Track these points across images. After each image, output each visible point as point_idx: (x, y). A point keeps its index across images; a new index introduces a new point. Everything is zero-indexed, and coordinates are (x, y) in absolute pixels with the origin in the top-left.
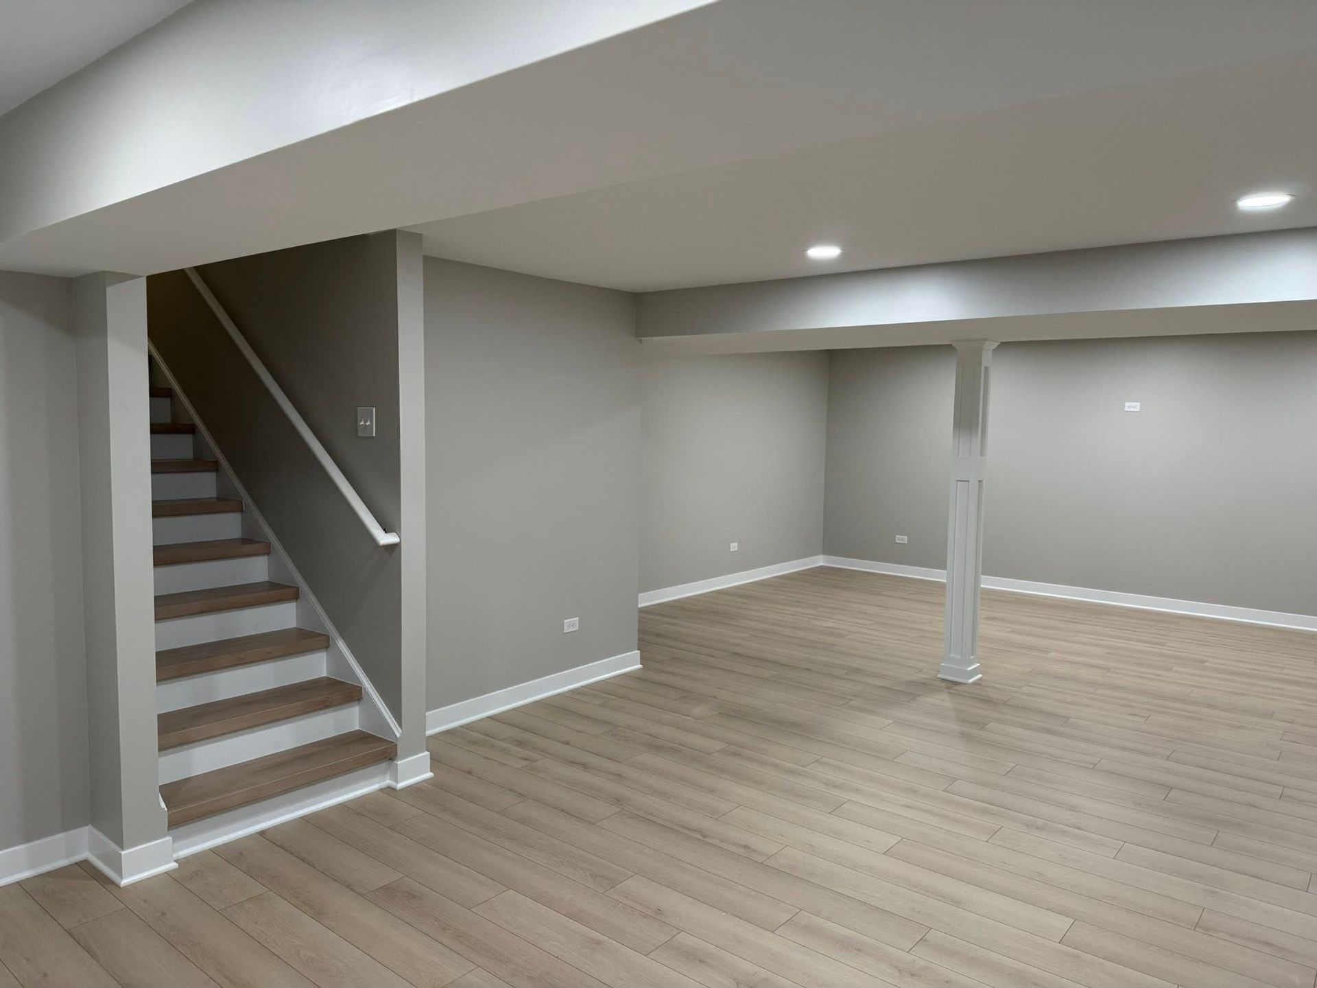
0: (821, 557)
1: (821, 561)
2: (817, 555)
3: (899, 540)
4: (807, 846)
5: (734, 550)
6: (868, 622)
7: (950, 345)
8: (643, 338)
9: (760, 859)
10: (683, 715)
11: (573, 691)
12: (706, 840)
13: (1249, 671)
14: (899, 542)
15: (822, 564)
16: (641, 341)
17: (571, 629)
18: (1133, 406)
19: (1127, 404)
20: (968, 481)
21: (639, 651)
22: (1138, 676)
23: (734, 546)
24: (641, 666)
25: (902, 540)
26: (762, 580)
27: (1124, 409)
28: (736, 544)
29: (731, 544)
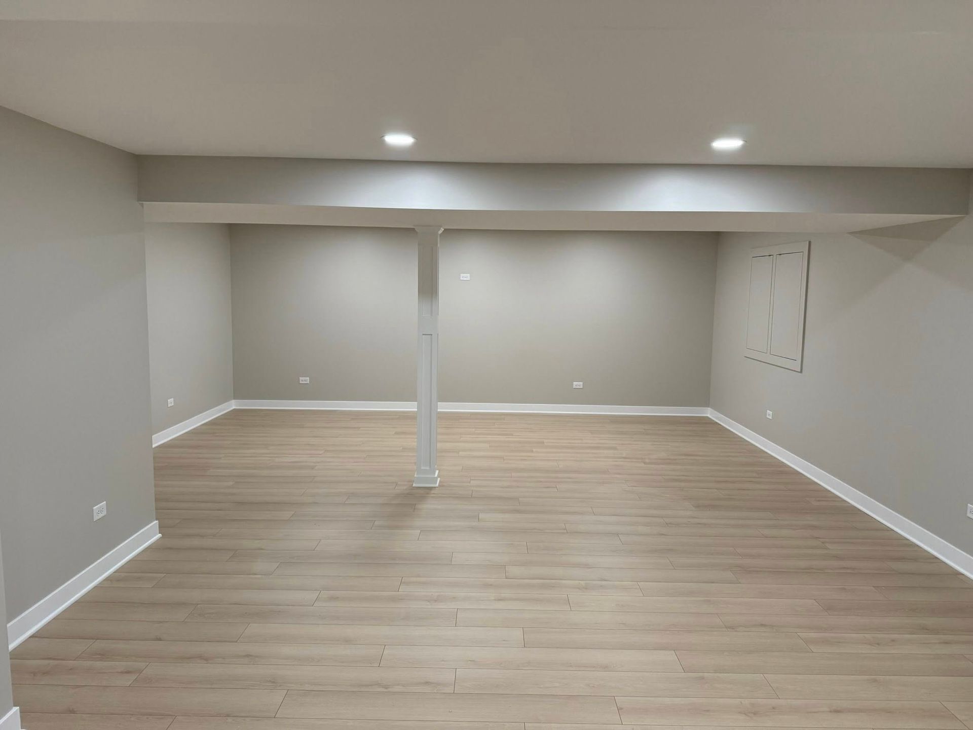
0: (233, 401)
1: (233, 405)
2: (229, 401)
3: (302, 381)
4: (470, 662)
5: (171, 405)
6: (321, 452)
7: (413, 229)
8: (144, 202)
9: (449, 690)
10: (248, 574)
11: (107, 579)
12: (390, 690)
13: (568, 444)
14: (303, 383)
15: (234, 408)
16: (142, 205)
17: (101, 515)
18: (465, 277)
19: (462, 275)
20: (432, 335)
21: (157, 521)
22: (522, 460)
23: (171, 402)
24: (160, 535)
25: (305, 381)
26: (194, 429)
27: (460, 278)
28: (173, 399)
29: (169, 400)
